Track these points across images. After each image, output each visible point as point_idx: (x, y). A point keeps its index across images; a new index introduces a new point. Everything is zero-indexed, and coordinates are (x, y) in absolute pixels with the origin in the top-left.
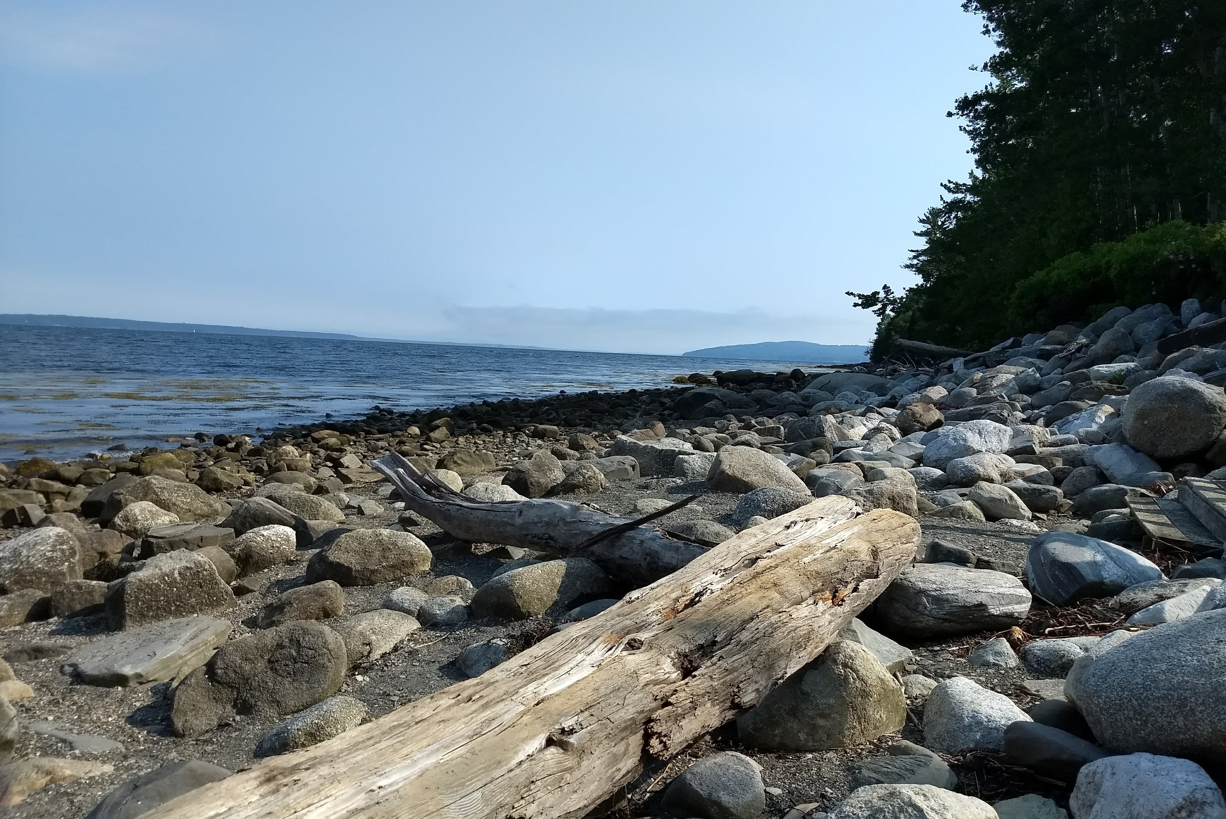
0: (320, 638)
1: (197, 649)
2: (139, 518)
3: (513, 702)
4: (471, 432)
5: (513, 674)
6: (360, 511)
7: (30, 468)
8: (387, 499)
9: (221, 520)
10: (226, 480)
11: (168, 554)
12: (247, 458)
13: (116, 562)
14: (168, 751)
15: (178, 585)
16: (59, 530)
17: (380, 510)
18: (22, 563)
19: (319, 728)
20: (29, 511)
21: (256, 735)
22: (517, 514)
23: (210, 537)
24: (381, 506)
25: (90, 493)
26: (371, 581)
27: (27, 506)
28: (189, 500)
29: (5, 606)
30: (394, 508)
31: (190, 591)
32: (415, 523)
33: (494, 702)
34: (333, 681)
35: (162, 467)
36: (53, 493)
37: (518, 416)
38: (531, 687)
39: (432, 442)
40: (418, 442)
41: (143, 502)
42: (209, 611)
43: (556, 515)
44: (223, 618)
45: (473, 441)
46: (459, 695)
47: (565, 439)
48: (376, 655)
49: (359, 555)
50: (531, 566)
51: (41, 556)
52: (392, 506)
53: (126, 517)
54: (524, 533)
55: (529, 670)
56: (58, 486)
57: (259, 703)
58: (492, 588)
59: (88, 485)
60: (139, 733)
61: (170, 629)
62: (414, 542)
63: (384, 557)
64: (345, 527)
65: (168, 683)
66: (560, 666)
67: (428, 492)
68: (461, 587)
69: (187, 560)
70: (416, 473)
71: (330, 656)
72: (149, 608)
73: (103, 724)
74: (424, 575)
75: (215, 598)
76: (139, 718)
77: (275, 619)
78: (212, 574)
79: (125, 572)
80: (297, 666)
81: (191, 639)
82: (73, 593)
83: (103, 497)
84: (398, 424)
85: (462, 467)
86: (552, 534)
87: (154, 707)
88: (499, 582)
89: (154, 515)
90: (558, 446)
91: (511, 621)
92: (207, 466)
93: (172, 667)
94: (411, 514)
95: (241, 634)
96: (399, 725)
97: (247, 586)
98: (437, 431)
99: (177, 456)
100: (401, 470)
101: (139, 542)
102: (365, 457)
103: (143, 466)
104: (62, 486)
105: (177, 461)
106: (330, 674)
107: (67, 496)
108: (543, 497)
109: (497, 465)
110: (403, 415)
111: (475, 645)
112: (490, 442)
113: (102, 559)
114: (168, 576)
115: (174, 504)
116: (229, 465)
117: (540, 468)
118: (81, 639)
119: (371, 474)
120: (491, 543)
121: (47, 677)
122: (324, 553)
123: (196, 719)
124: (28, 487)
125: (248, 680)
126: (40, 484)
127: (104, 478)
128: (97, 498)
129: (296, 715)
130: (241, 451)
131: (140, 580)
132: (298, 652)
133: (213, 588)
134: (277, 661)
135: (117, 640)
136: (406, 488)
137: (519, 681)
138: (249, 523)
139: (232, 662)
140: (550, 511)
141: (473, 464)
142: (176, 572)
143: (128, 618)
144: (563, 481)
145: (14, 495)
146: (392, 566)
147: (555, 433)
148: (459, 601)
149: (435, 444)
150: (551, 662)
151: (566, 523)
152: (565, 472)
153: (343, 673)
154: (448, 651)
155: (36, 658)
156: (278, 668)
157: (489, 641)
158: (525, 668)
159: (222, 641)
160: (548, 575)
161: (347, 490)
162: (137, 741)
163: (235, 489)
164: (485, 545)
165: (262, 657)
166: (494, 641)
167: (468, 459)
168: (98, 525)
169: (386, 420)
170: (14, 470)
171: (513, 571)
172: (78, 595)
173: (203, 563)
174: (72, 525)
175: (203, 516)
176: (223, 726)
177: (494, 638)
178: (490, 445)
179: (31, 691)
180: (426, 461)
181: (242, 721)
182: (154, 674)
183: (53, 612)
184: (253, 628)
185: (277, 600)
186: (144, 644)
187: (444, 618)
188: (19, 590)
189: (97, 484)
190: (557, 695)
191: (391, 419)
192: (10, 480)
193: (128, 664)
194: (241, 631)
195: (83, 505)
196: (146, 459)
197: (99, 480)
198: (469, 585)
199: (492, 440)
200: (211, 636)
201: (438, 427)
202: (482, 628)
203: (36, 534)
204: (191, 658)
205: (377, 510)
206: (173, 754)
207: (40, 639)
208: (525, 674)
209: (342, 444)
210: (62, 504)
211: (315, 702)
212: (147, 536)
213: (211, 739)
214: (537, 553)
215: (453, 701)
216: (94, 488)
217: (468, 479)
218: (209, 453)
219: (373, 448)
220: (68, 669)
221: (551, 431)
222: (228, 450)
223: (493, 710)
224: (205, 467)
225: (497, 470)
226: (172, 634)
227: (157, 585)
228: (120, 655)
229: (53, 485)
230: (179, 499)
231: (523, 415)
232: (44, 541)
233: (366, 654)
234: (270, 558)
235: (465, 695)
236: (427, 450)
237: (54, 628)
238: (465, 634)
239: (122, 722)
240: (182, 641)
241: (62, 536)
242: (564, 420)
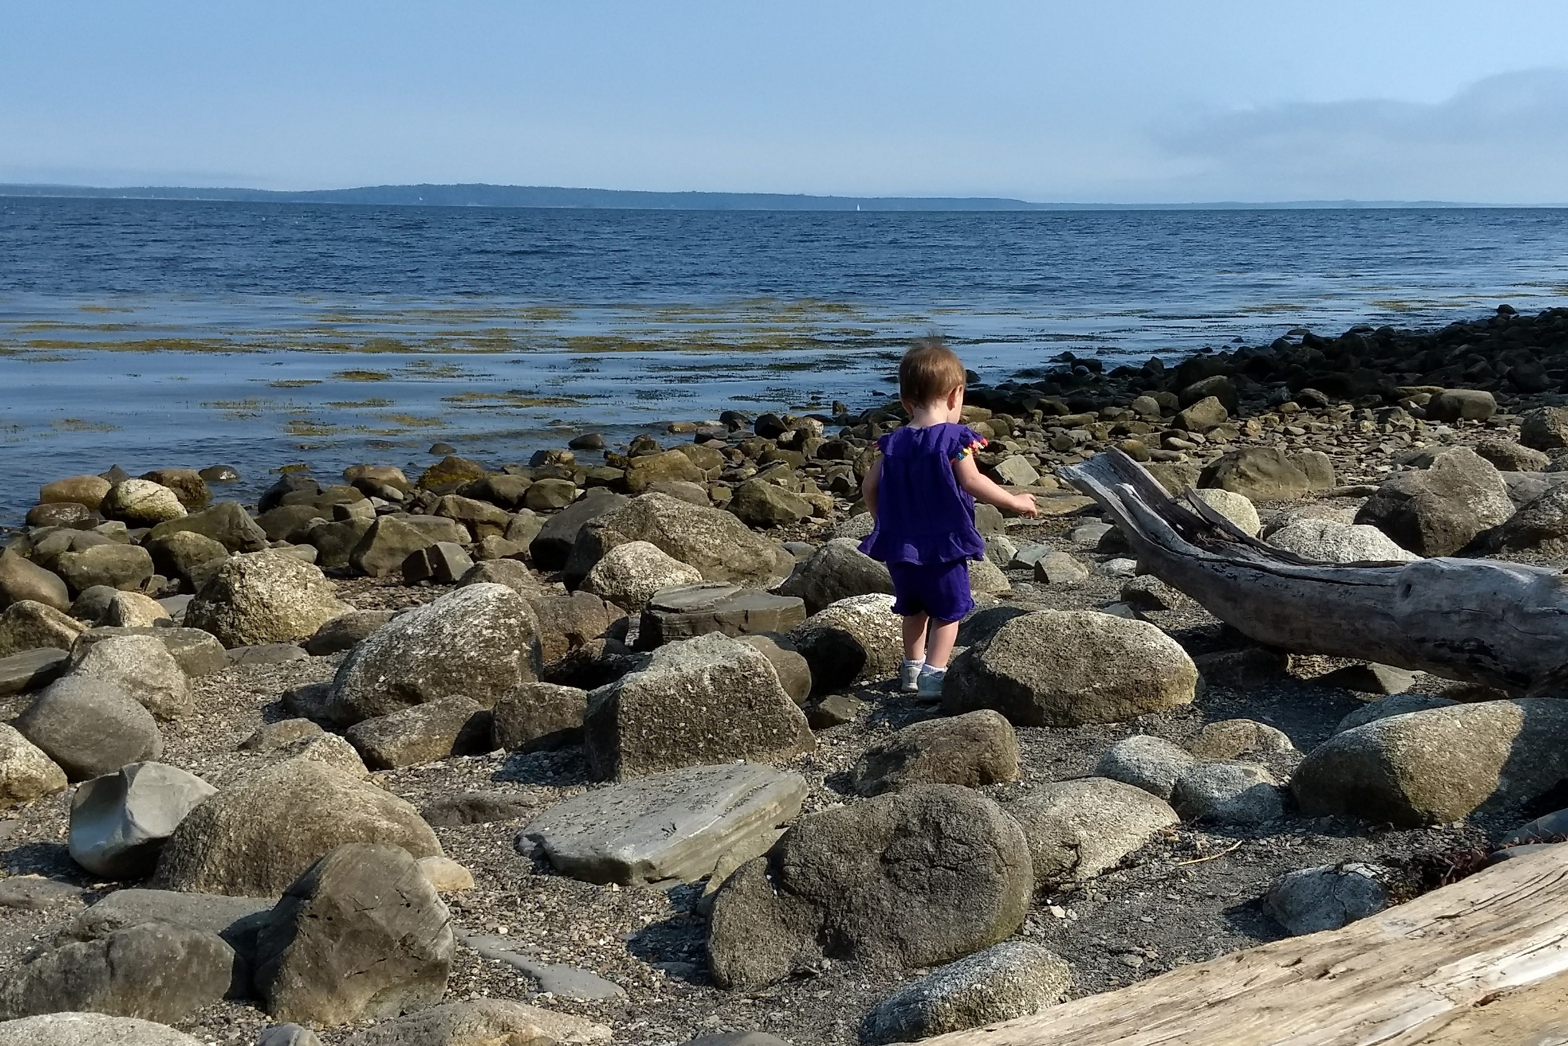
0: (979, 823)
1: (747, 824)
2: (633, 572)
3: (1423, 991)
4: (1276, 405)
5: (1419, 932)
6: (1040, 575)
7: (441, 477)
8: (1093, 551)
9: (778, 582)
10: (781, 505)
11: (692, 641)
12: (818, 462)
13: (597, 653)
14: (704, 1012)
15: (710, 701)
16: (502, 589)
17: (1081, 574)
18: (443, 646)
19: (986, 1001)
20: (446, 556)
21: (861, 1000)
22: (1398, 592)
23: (762, 613)
24: (1082, 565)
25: (545, 525)
26: (1071, 720)
27: (442, 545)
28: (718, 542)
29: (420, 723)
30: (1109, 572)
31: (731, 714)
32: (1156, 604)
33: (1380, 985)
34: (1007, 911)
35: (665, 478)
36: (483, 522)
37: (1390, 368)
38: (1467, 965)
39: (1186, 429)
40: (1157, 430)
41: (638, 543)
42: (766, 755)
43: (1500, 596)
44: (790, 771)
45: (1281, 428)
46: (1299, 961)
47: (1509, 422)
48: (1090, 868)
49: (1045, 662)
50: (1435, 711)
51: (474, 635)
52: (1104, 566)
53: (610, 569)
54: (1415, 634)
55: (1460, 929)
56: (489, 510)
57: (866, 939)
58: (1342, 752)
59: (540, 510)
60: (653, 972)
61: (697, 783)
62: (1161, 642)
63: (1096, 670)
64: (1013, 604)
65: (697, 885)
66: (1536, 928)
67: (1189, 536)
68: (1266, 746)
69: (724, 653)
70: (1161, 495)
71: (999, 862)
72: (661, 741)
73: (592, 948)
74: (1181, 714)
75: (775, 731)
76: (650, 945)
77: (887, 778)
78: (769, 684)
79: (615, 672)
80: (938, 872)
81: (737, 805)
82: (530, 705)
83: (569, 534)
84: (1111, 390)
85: (1256, 486)
86: (1488, 641)
87: (674, 928)
88: (1356, 739)
89: (658, 569)
90: (1493, 439)
91: (1388, 829)
92: (744, 476)
93: (704, 855)
94: (1152, 584)
95: (825, 804)
96: (1174, 1006)
97: (832, 711)
98: (1199, 405)
99: (692, 455)
100: (1129, 488)
101: (636, 618)
102: (1044, 461)
103: (632, 475)
104: (497, 510)
105: (691, 466)
106: (1001, 897)
107: (506, 530)
108: (1457, 555)
109: (1339, 482)
110: (1122, 371)
111: (1305, 871)
112: (1321, 429)
113: (574, 648)
114: (691, 683)
115: (693, 549)
116: (784, 475)
117: (1450, 488)
118: (546, 791)
119: (1058, 499)
120: (1333, 654)
121: (493, 854)
122: (975, 655)
123: (752, 956)
124: (440, 511)
125: (844, 892)
126: (460, 506)
127: (566, 497)
128: (558, 535)
129: (936, 970)
130: (805, 448)
131: (644, 688)
132: (937, 847)
133: (771, 711)
134: (898, 860)
135: (606, 798)
136: (1141, 525)
137: (1437, 948)
138: (832, 588)
139: (815, 854)
140: (1481, 587)
141: (1281, 479)
142: (706, 676)
143: (624, 758)
144: (1510, 521)
145: (418, 525)
146: (1115, 691)
147: (1484, 407)
148: (1262, 776)
149: (1193, 435)
150: (1512, 917)
151: (1524, 617)
152: (1515, 500)
153: (1026, 896)
154: (1243, 877)
155: (474, 821)
156: (900, 873)
157: (1339, 867)
158: (1448, 923)
159: (792, 813)
160: (1478, 732)
161: (1010, 530)
162: (649, 988)
163: (798, 523)
164: (1317, 658)
165: (870, 850)
166: (1352, 867)
167: (1271, 467)
168: (561, 585)
169: (1085, 384)
170: (415, 481)
171: (1391, 719)
172: (537, 710)
173: (753, 660)
174: (518, 581)
175: (743, 573)
176: (799, 976)
177: (1349, 861)
178: (1322, 438)
179: (470, 878)
180: (1177, 471)
181: (835, 969)
182: (674, 865)
183: (498, 740)
184: (846, 793)
185: (890, 743)
186: (654, 808)
187: (1230, 808)
188: (440, 696)
189: (554, 508)
190: (1533, 988)
191: (1097, 380)
192: (410, 498)
193: (630, 842)
194: (824, 798)
195: (536, 545)
196: (638, 462)
197: (557, 501)
198: (1285, 743)
199: (1326, 426)
200: (771, 803)
201: (1199, 396)
202: (1320, 838)
203: (465, 595)
204: (738, 841)
205: (1074, 575)
206: (714, 1019)
207: (479, 788)
208: (1451, 936)
209: (998, 435)
210: (498, 543)
211: (972, 949)
212: (650, 607)
213: (780, 998)
214: (1445, 684)
215: (1288, 971)
216: (550, 516)
217: (1273, 513)
218: (747, 452)
219: (1060, 443)
220: (528, 845)
221: (1476, 404)
222: (781, 445)
223: (1379, 1002)
224: (741, 480)
225: (1341, 494)
226: (701, 793)
227: (673, 698)
228: (614, 825)
229: (482, 509)
230: (701, 538)
231: (1403, 365)
232: (478, 609)
233: (1068, 864)
234: (872, 659)
235: (1312, 962)
236: (1176, 448)
237: (500, 768)
238: (1280, 847)
239: (622, 950)
240: (720, 808)
241: (508, 601)
242: (1510, 376)
